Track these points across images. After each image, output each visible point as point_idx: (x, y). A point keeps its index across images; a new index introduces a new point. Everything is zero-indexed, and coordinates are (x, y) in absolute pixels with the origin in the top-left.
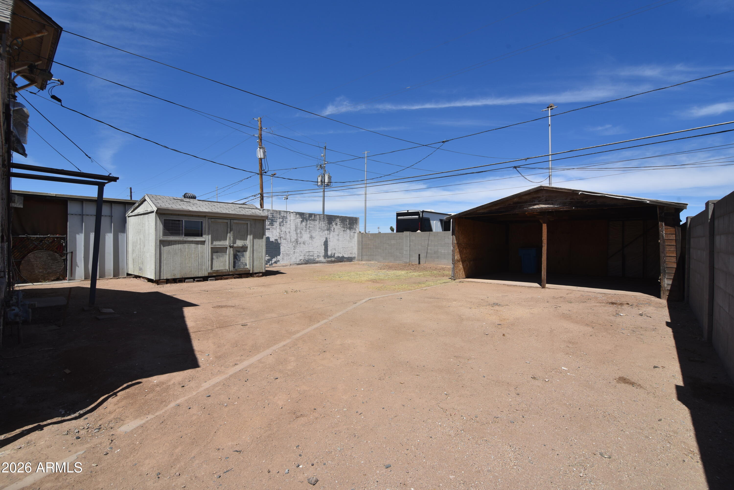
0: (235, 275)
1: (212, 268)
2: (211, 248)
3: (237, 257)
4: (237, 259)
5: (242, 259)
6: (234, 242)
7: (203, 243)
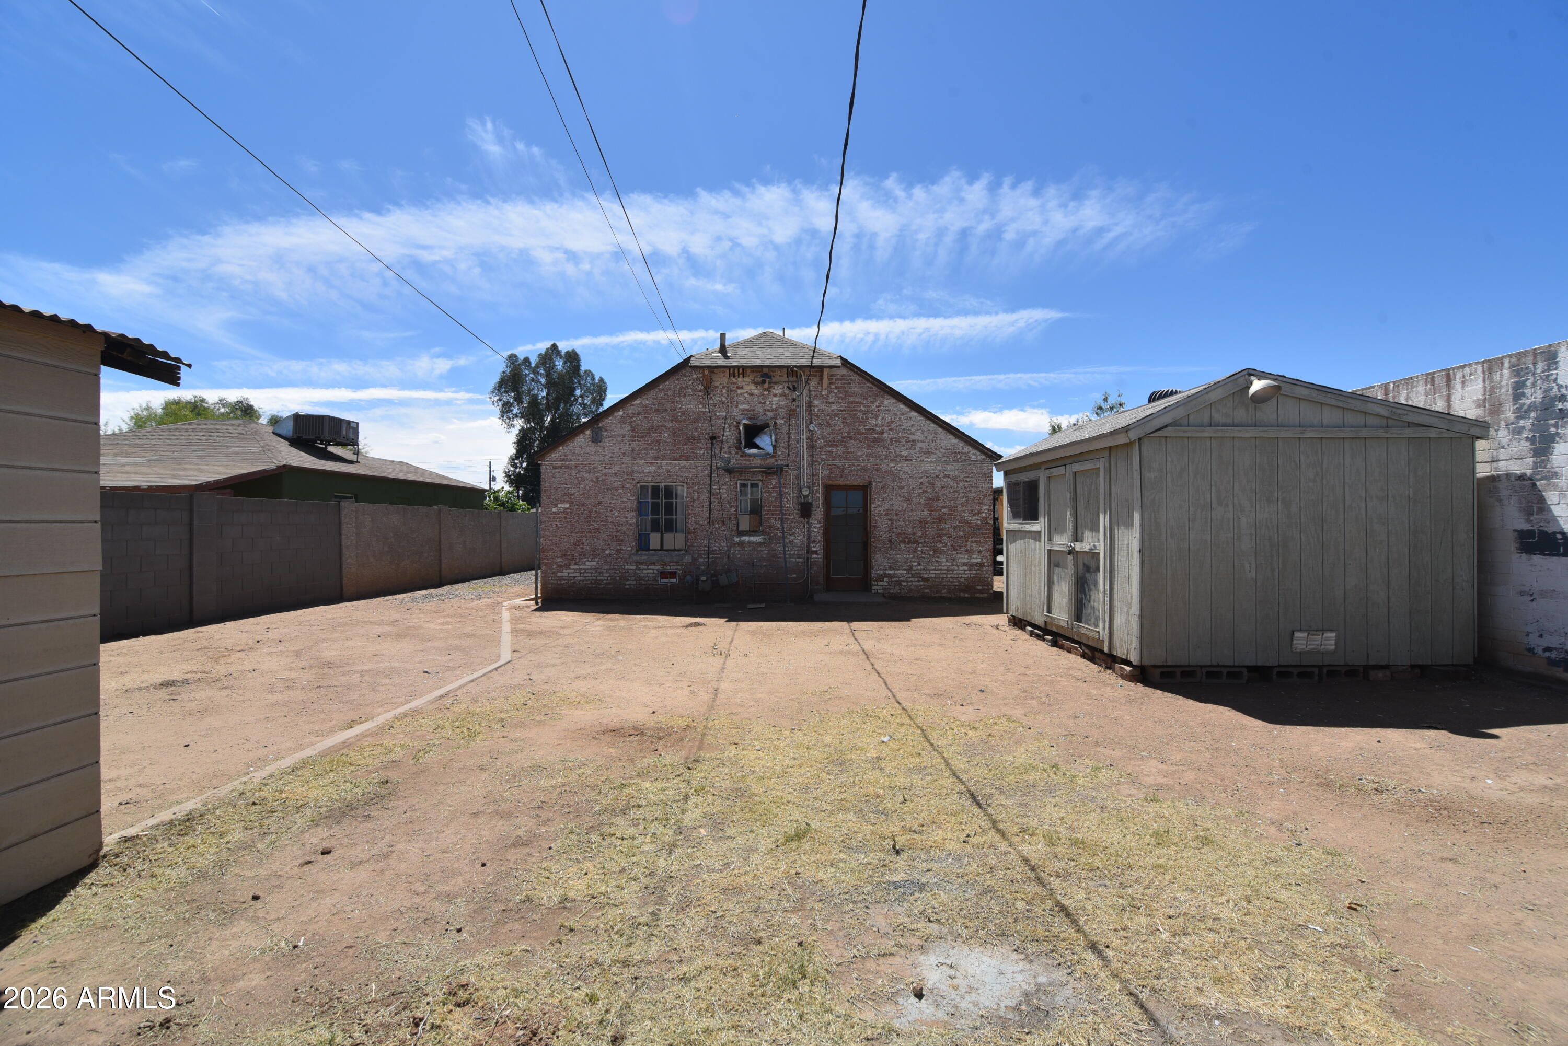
0: (1083, 648)
1: (1049, 612)
2: (1049, 551)
3: (1086, 586)
4: (1085, 595)
5: (1094, 595)
6: (1077, 538)
7: (1036, 535)
